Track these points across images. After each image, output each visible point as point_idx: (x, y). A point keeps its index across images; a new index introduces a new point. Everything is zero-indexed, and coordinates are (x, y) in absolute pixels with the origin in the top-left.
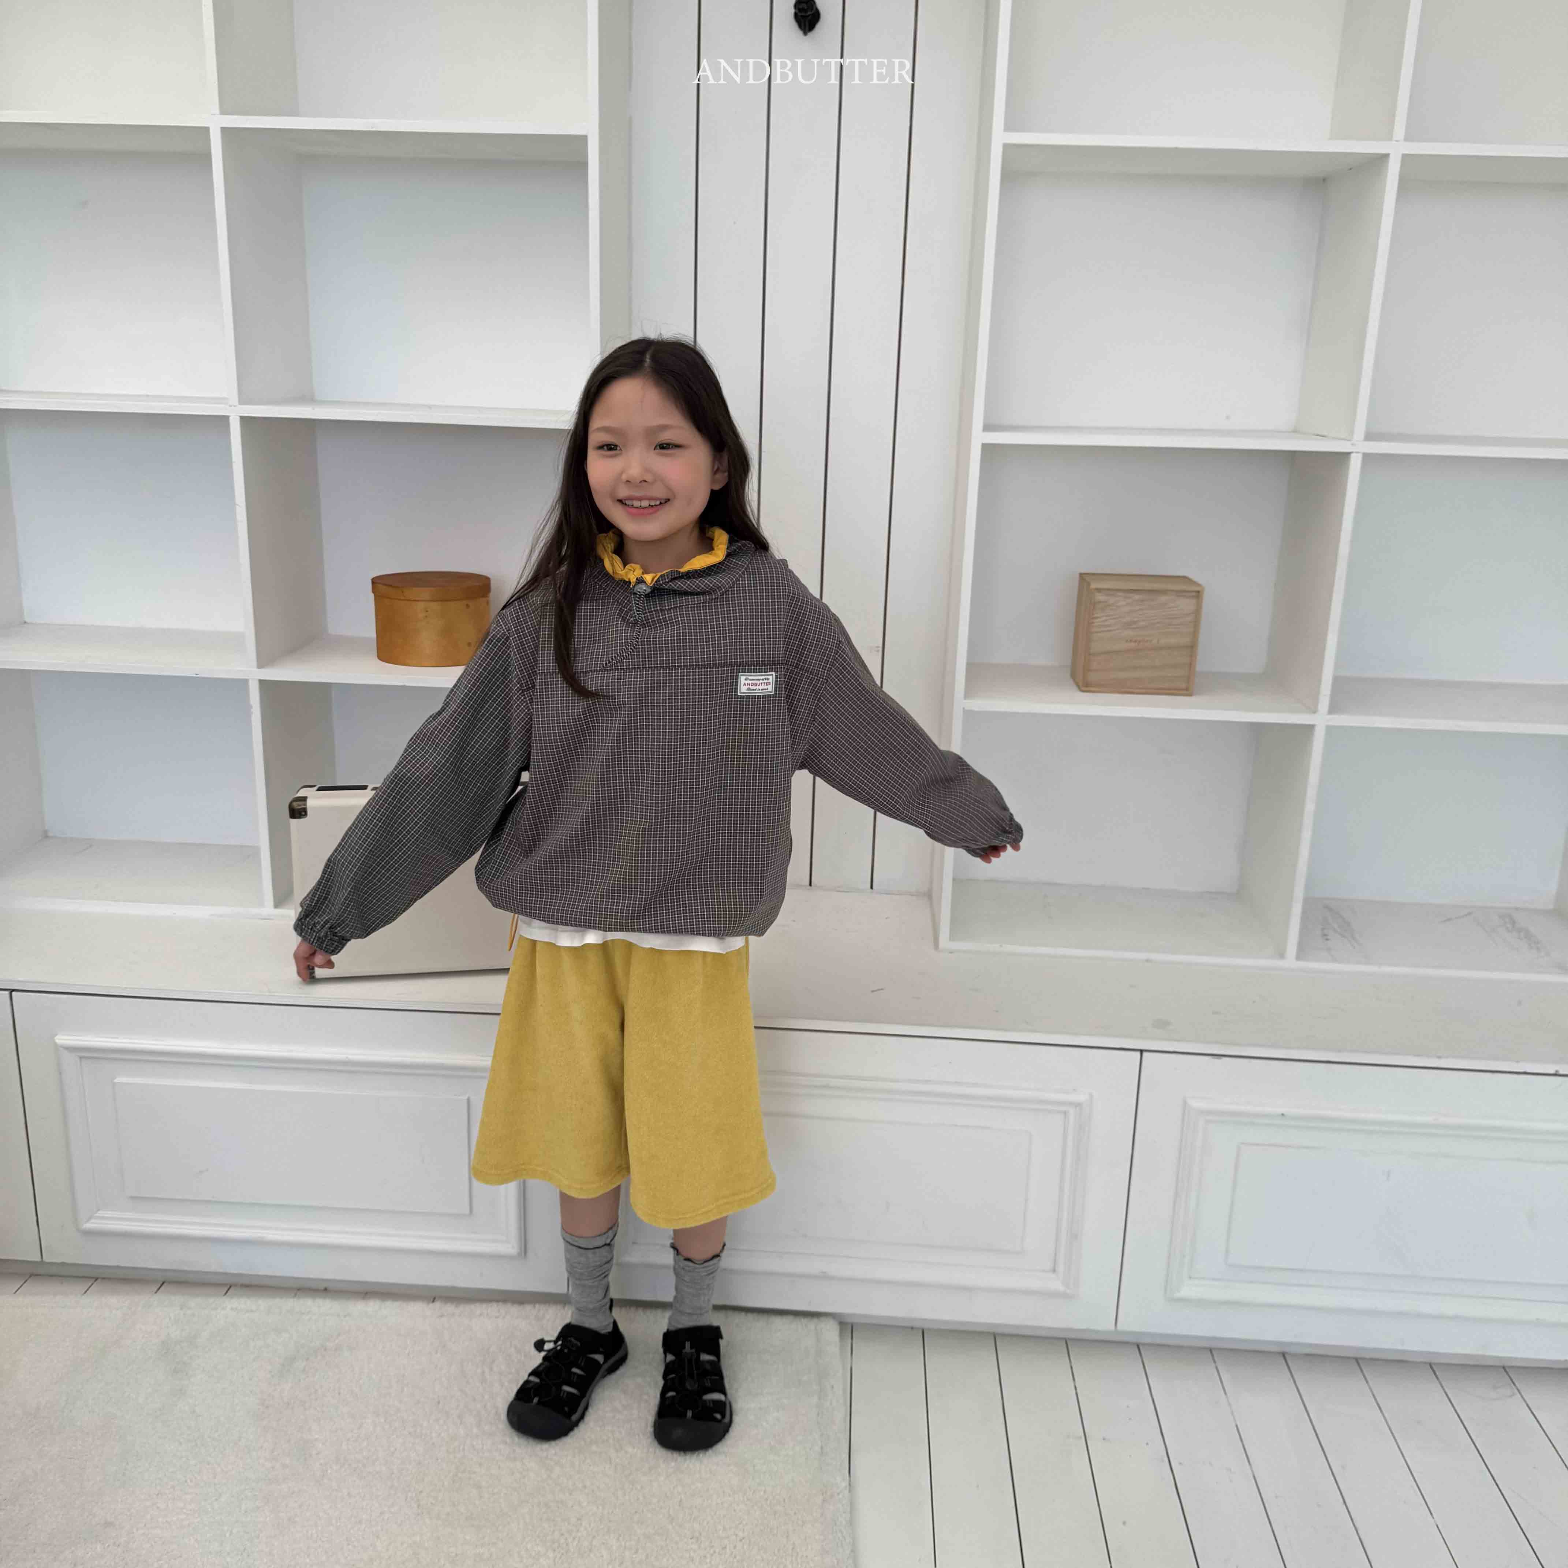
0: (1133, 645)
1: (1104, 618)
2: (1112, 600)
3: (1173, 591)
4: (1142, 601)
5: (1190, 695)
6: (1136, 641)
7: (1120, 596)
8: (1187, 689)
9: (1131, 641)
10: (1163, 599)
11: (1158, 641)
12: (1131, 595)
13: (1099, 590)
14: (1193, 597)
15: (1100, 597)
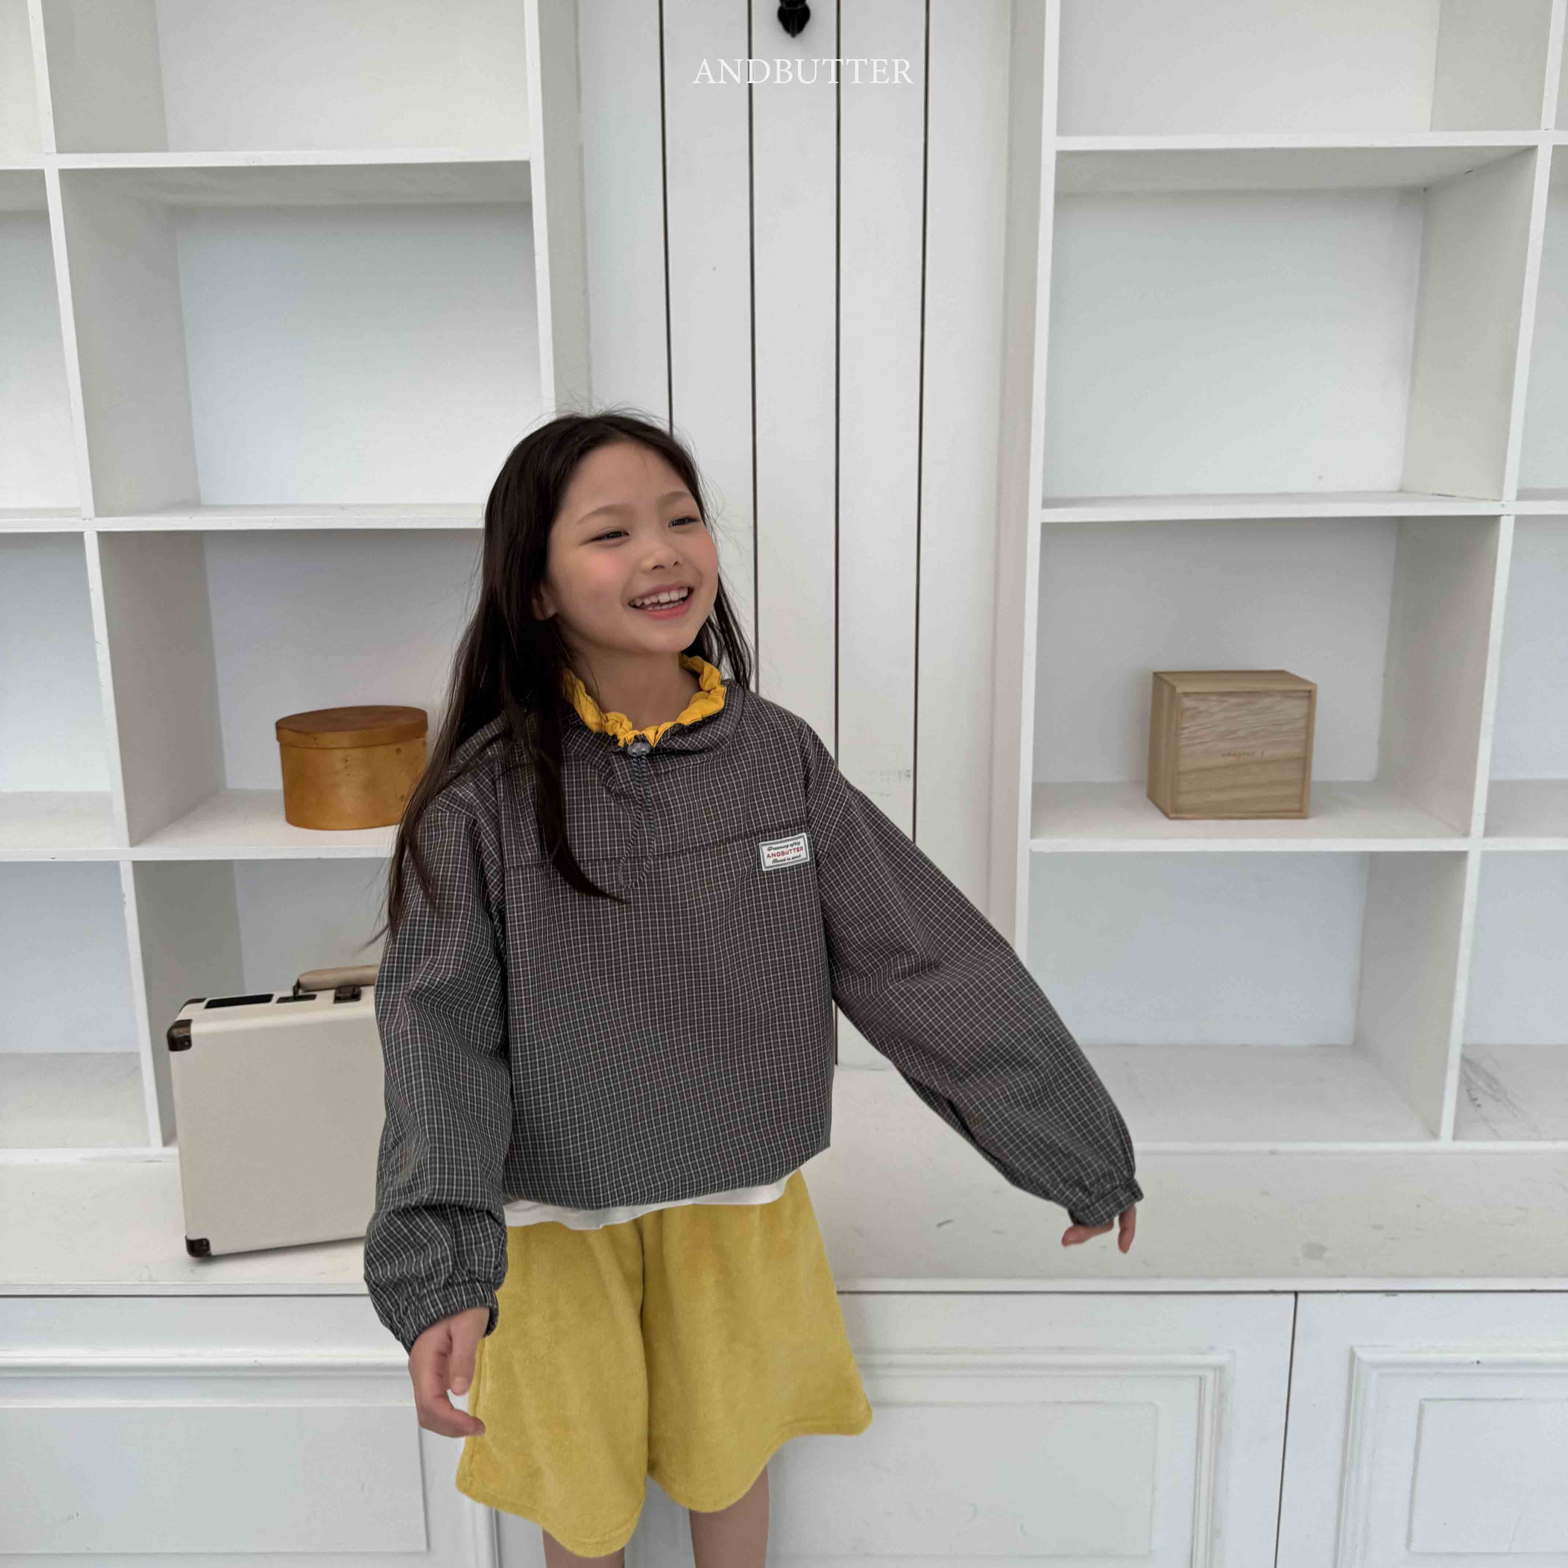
0: (1230, 760)
1: (1193, 729)
2: (1203, 706)
3: (1278, 691)
4: (1239, 705)
5: (1305, 817)
6: (1235, 755)
7: (1214, 701)
8: (1301, 811)
9: (1229, 754)
10: (1268, 701)
11: (1262, 754)
12: (1225, 699)
13: (1187, 694)
14: (1301, 698)
15: (1188, 703)
